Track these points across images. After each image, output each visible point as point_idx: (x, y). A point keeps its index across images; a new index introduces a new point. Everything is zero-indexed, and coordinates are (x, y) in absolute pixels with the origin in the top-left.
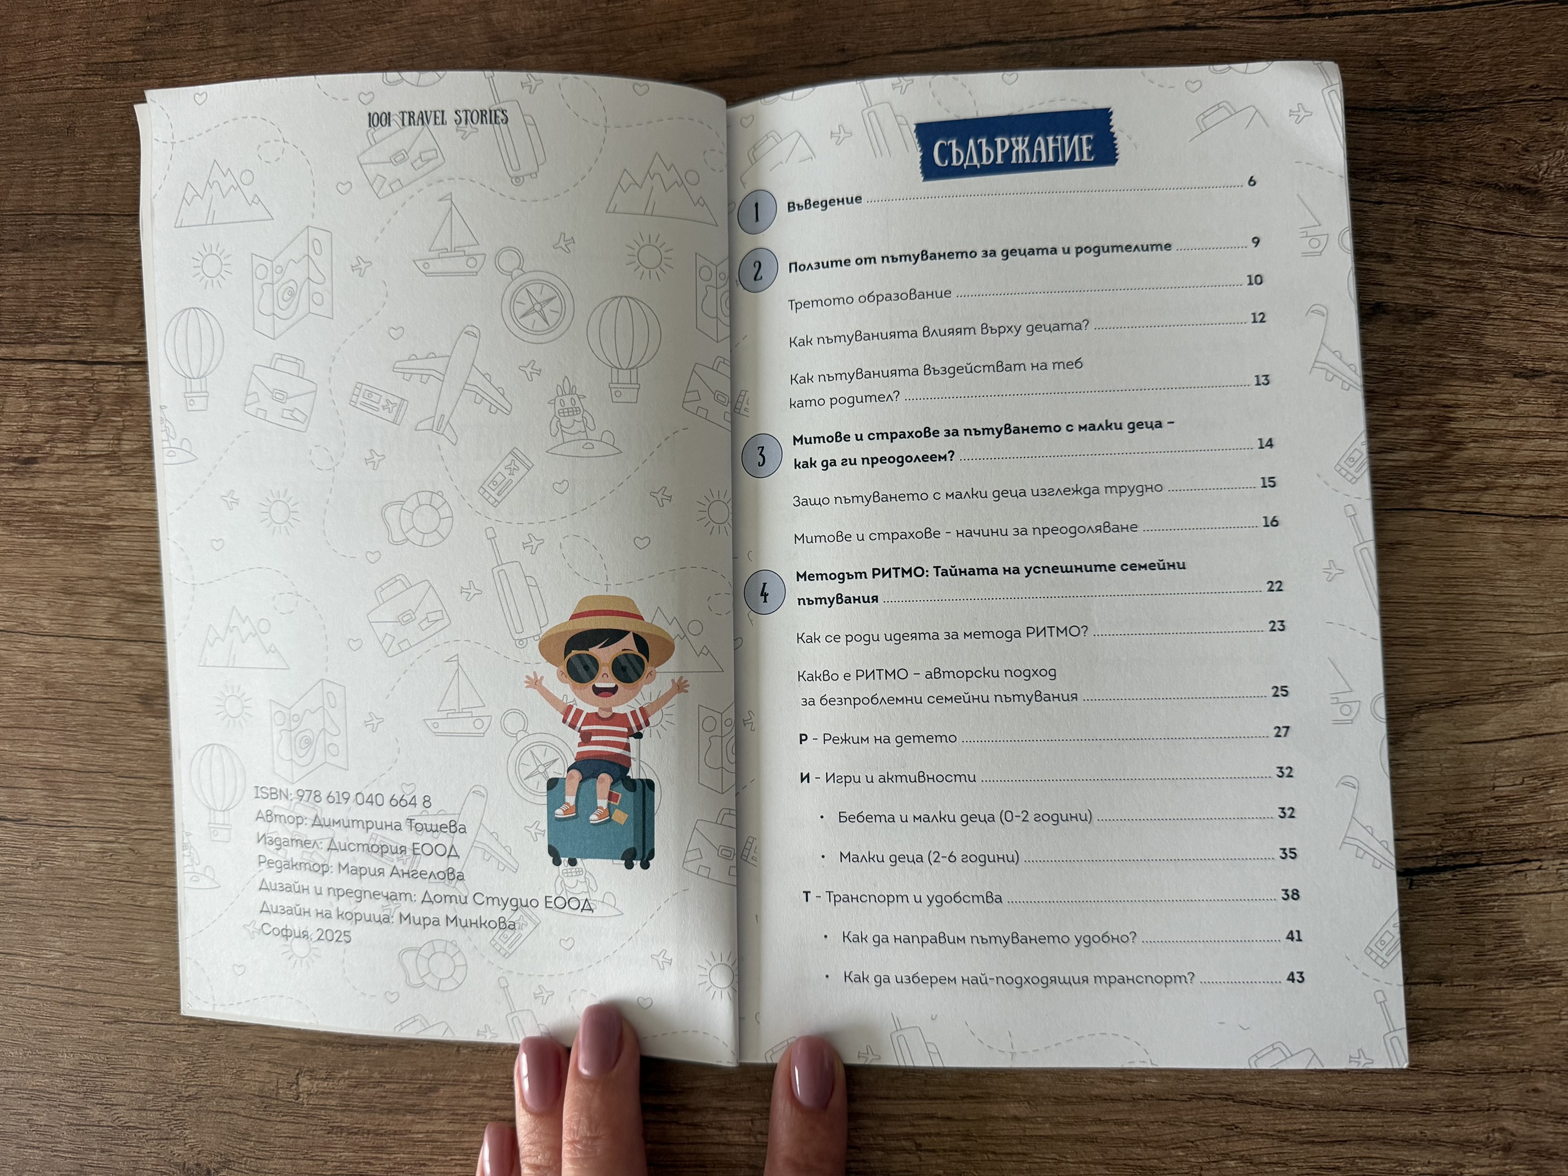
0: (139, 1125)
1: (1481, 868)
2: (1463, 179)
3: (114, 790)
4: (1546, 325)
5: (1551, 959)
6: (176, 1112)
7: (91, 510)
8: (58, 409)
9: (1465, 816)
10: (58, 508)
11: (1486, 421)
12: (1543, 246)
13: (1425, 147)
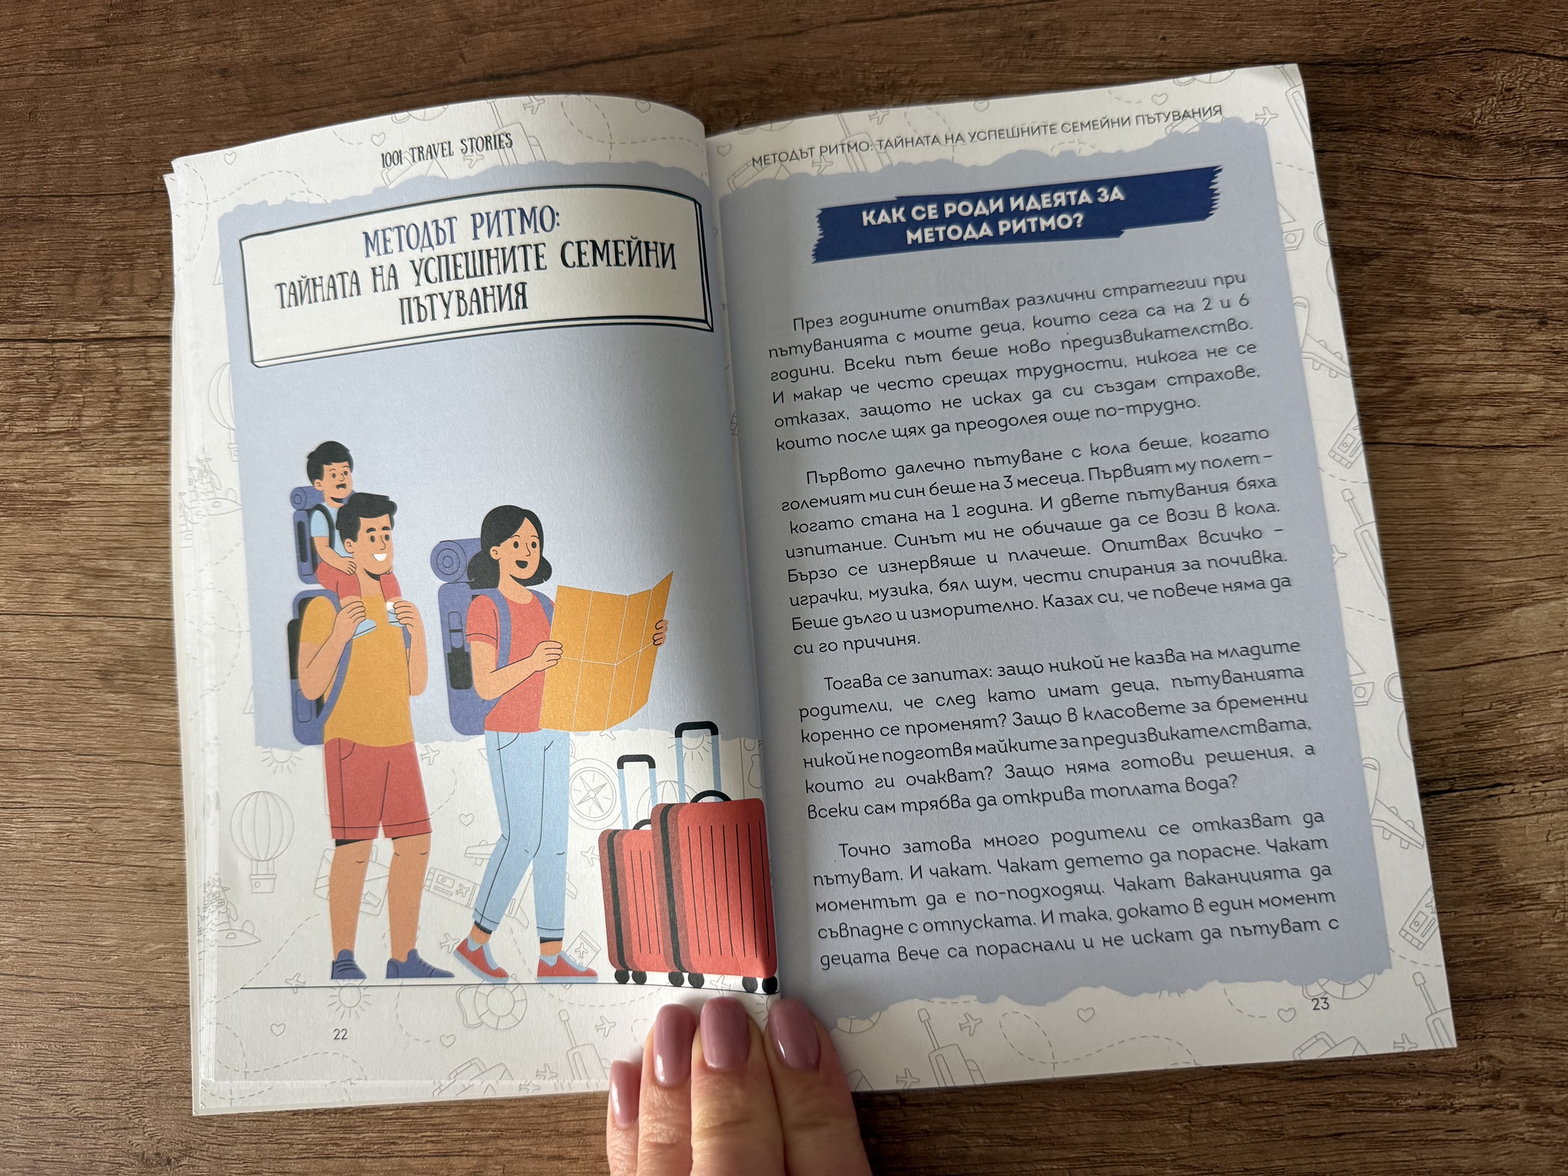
0: (95, 1115)
1: (1455, 794)
2: (1401, 127)
3: (71, 769)
4: (1488, 263)
5: (1529, 882)
6: (134, 1099)
7: (50, 487)
8: (18, 388)
9: (1436, 742)
10: (16, 485)
11: (1435, 356)
12: (1482, 188)
13: (1363, 98)
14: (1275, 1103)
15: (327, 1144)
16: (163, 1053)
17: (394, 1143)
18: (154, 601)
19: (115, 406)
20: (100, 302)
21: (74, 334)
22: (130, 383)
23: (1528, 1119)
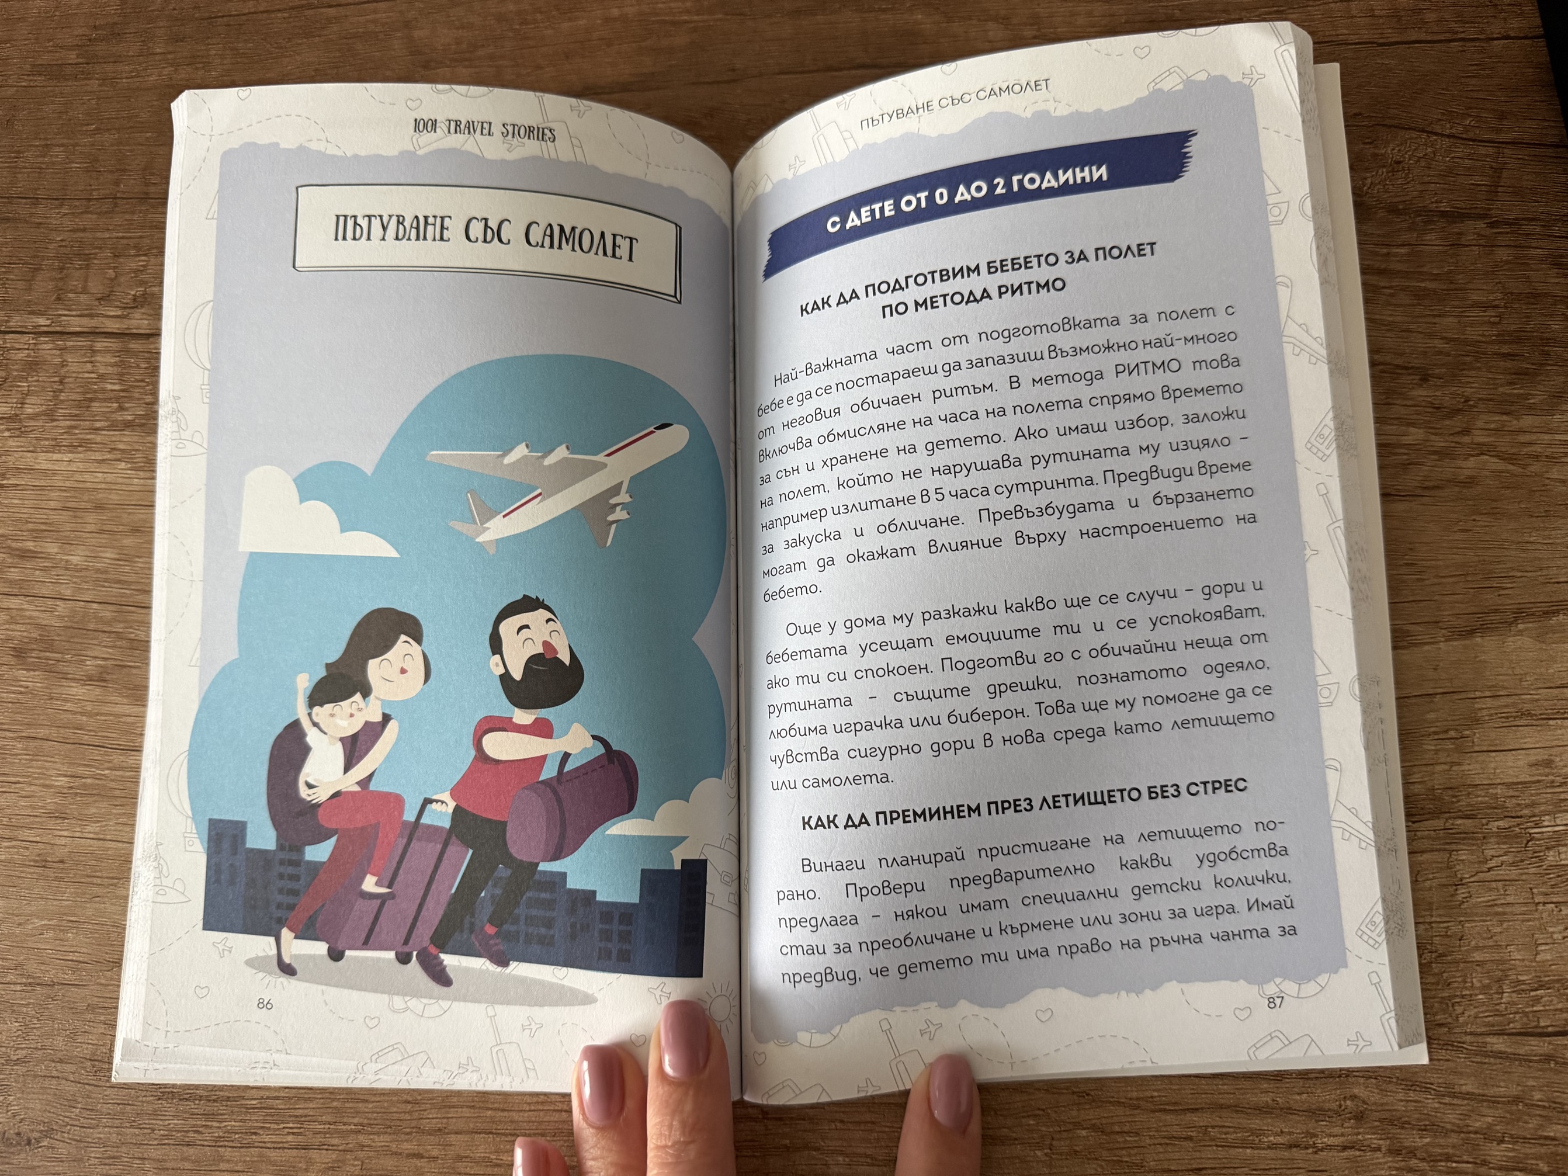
6: (2, 1077)
14: (1137, 1134)
15: (188, 1131)
16: (35, 1031)
17: (255, 1134)
18: (75, 583)
19: (57, 396)
20: (54, 298)
21: (26, 327)
22: (74, 375)
23: (1390, 1162)
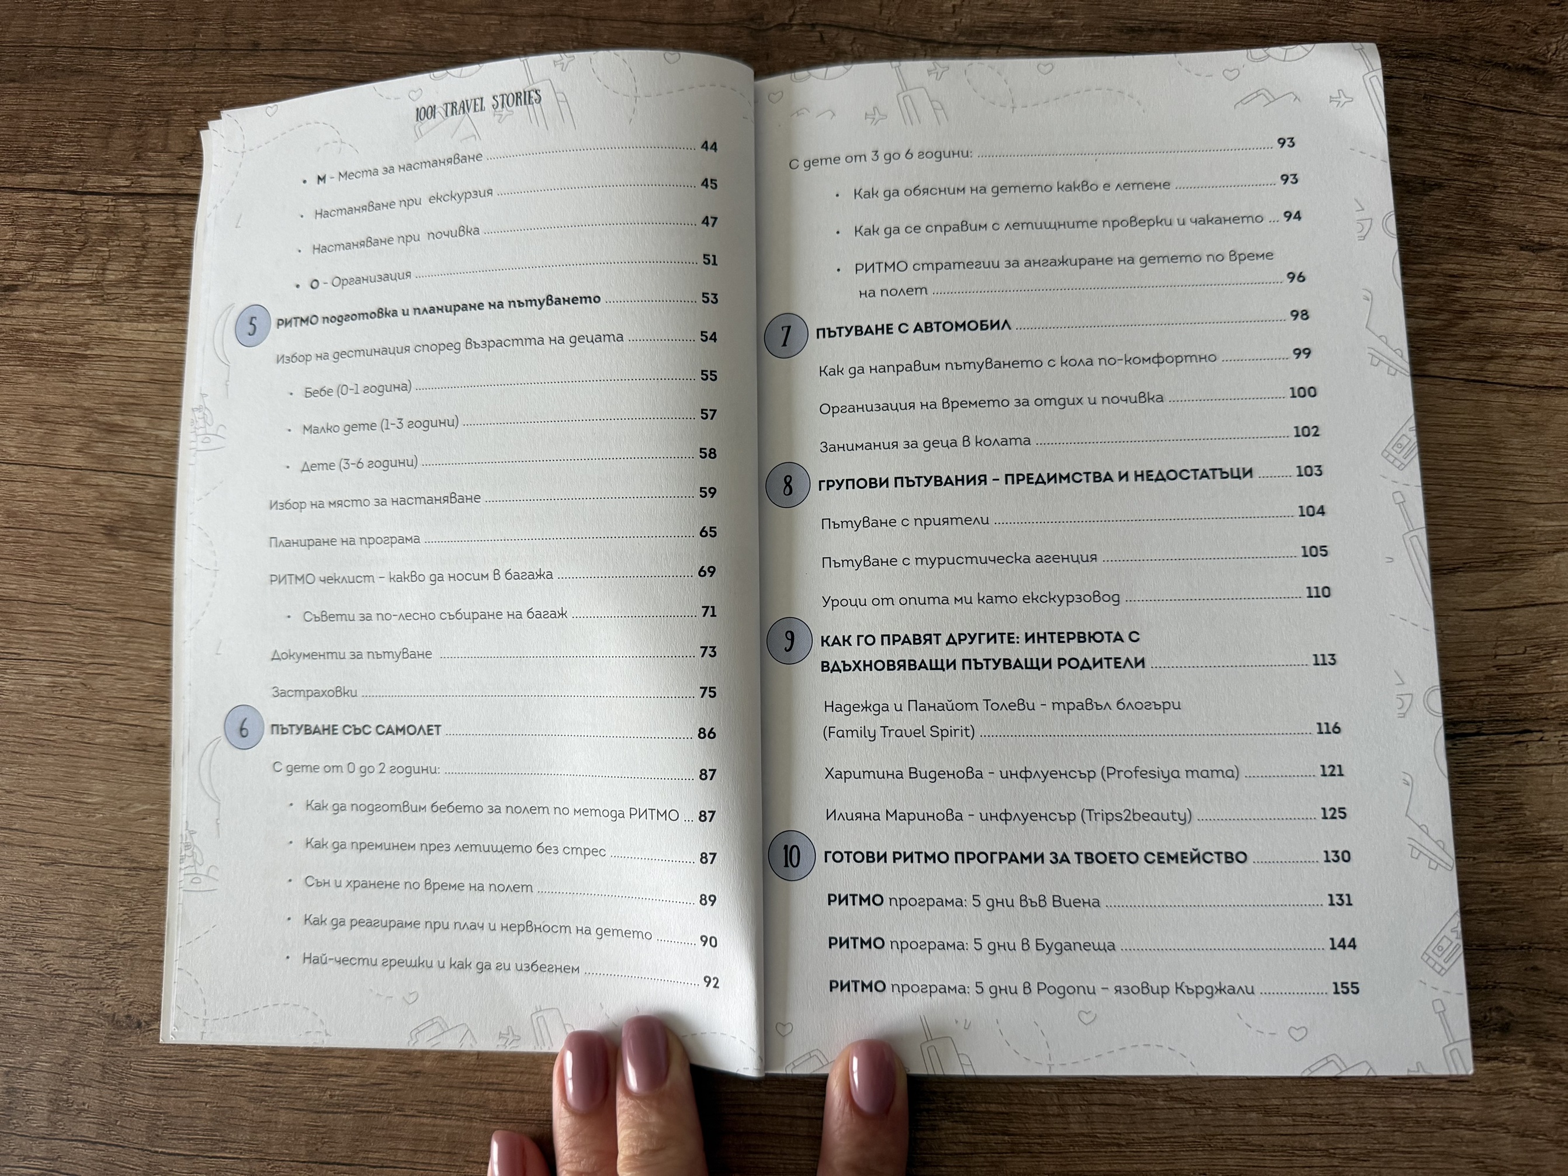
0: (68, 973)
1: (1482, 738)
2: (1472, 58)
3: (70, 623)
4: (1553, 200)
5: (1552, 833)
6: (109, 960)
7: (69, 339)
8: (44, 238)
9: (1466, 683)
10: (35, 336)
11: (1492, 291)
12: (1552, 124)
13: (1435, 26)
16: (141, 915)
18: (165, 459)
19: (140, 262)
20: (133, 156)
21: (104, 188)
22: (158, 240)
23: (1535, 1074)
